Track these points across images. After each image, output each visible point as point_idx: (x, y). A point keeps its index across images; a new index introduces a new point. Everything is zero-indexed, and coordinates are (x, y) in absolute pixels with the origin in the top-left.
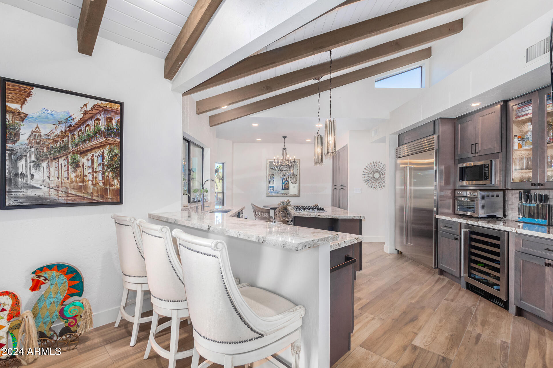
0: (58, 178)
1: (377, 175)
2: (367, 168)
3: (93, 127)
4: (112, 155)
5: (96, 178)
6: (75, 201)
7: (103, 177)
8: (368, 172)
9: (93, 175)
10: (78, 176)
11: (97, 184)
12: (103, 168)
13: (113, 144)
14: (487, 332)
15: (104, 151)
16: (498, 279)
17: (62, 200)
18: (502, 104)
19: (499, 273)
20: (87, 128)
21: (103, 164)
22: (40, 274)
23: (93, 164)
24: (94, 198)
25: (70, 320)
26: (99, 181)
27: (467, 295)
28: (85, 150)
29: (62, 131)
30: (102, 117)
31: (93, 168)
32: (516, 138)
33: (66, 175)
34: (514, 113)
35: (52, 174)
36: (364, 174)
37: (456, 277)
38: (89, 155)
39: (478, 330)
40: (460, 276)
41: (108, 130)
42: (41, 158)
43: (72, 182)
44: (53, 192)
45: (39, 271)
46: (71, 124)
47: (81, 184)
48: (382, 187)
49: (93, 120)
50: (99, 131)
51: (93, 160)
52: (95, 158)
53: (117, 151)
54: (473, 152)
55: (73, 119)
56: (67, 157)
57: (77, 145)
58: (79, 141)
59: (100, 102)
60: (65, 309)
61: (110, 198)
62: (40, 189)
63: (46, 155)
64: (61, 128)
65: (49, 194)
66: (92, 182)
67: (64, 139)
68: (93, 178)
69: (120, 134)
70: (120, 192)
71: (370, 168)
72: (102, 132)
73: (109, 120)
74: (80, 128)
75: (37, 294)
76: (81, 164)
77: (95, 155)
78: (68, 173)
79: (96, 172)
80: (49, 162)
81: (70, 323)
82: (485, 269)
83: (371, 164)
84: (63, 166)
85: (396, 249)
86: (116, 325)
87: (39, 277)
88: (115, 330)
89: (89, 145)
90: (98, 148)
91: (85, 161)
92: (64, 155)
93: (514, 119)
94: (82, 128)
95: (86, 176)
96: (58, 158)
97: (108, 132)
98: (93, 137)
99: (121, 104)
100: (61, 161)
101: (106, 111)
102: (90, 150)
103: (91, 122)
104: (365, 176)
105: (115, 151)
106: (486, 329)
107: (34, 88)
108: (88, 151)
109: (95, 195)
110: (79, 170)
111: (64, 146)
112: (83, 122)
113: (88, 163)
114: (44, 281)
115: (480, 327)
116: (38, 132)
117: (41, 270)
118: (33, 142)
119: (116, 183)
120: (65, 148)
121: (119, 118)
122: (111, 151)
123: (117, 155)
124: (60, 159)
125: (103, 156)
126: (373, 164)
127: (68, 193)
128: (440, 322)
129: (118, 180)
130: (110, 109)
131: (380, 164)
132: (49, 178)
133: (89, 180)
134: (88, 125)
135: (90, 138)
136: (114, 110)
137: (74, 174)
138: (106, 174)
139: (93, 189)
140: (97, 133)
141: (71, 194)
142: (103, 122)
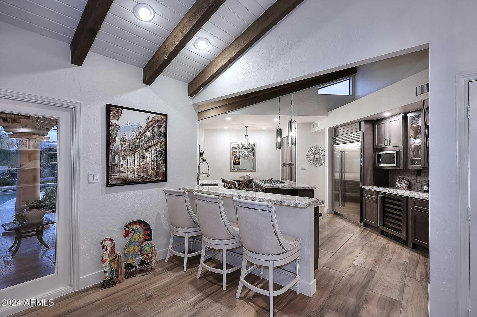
0: (134, 166)
1: (317, 156)
2: (310, 151)
3: (152, 132)
4: (161, 149)
5: (153, 165)
6: (142, 180)
7: (157, 164)
8: (311, 154)
9: (151, 163)
10: (144, 164)
11: (153, 169)
12: (157, 158)
13: (162, 142)
14: (395, 257)
15: (157, 147)
16: (401, 226)
17: (136, 180)
18: (403, 115)
19: (402, 222)
20: (149, 133)
21: (157, 156)
22: (129, 227)
23: (151, 156)
24: (152, 178)
25: (146, 256)
26: (155, 167)
27: (382, 238)
28: (148, 147)
29: (136, 136)
30: (156, 125)
31: (152, 158)
32: (412, 137)
33: (138, 164)
34: (411, 121)
35: (131, 164)
36: (308, 156)
37: (375, 227)
38: (150, 150)
39: (390, 256)
40: (378, 226)
41: (159, 133)
42: (126, 153)
43: (141, 168)
44: (132, 175)
45: (129, 225)
46: (141, 131)
47: (146, 169)
48: (321, 165)
49: (152, 127)
50: (155, 134)
51: (151, 154)
52: (153, 152)
53: (164, 147)
54: (386, 144)
55: (142, 128)
56: (139, 152)
57: (144, 144)
58: (145, 142)
59: (155, 115)
60: (143, 249)
61: (160, 178)
62: (126, 173)
63: (129, 151)
64: (136, 133)
65: (130, 176)
66: (151, 167)
67: (137, 141)
68: (151, 165)
69: (165, 136)
70: (165, 174)
71: (312, 151)
72: (156, 135)
73: (160, 126)
74: (145, 133)
75: (127, 239)
76: (145, 156)
77: (153, 150)
78: (139, 162)
79: (153, 161)
80: (130, 156)
81: (145, 258)
82: (393, 221)
83: (313, 148)
84: (137, 158)
85: (333, 211)
86: (166, 261)
87: (129, 229)
88: (166, 263)
89: (150, 143)
90: (154, 145)
91: (147, 154)
92: (138, 151)
93: (411, 125)
94: (146, 133)
95: (148, 164)
96: (134, 153)
97: (160, 136)
98: (152, 138)
99: (166, 116)
100: (136, 155)
101: (158, 121)
102: (150, 147)
103: (150, 129)
104: (308, 157)
105: (163, 147)
106: (394, 256)
107: (123, 109)
108: (149, 147)
109: (153, 176)
110: (145, 160)
111: (137, 145)
112: (147, 129)
113: (149, 156)
114: (131, 231)
115: (391, 255)
116: (125, 137)
117: (130, 224)
118: (123, 143)
119: (163, 168)
120: (138, 146)
121: (165, 125)
122: (161, 147)
123: (164, 149)
124: (135, 154)
125: (157, 150)
126: (314, 148)
127: (139, 175)
128: (368, 252)
129: (164, 166)
130: (160, 119)
131: (319, 148)
132: (130, 166)
133: (150, 166)
134: (149, 131)
135: (151, 139)
136: (163, 120)
137: (142, 163)
138: (158, 162)
139: (152, 172)
140: (154, 135)
141: (140, 176)
142: (157, 128)
